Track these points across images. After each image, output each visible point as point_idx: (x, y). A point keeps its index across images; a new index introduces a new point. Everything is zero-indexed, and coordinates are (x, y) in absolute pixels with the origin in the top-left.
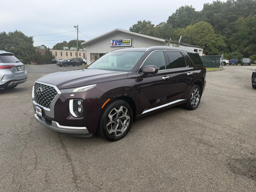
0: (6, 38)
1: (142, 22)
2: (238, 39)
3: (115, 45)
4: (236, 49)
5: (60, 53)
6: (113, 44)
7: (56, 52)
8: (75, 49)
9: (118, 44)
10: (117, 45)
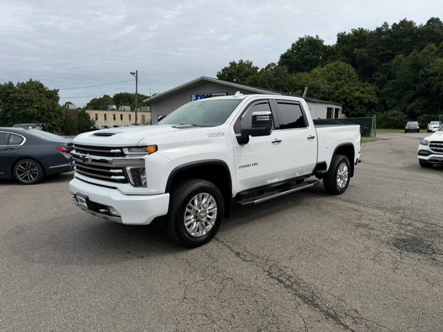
0: (13, 93)
1: (237, 62)
2: (398, 89)
4: (394, 106)
5: (104, 115)
7: (96, 115)
8: (128, 108)
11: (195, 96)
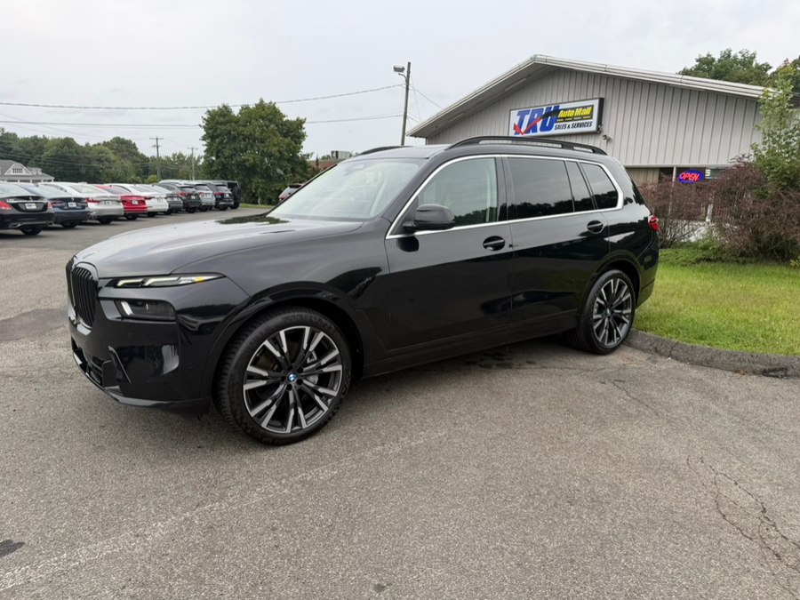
0: (225, 123)
1: (717, 56)
3: (527, 131)
6: (518, 128)
9: (539, 124)
10: (536, 131)
11: (518, 115)
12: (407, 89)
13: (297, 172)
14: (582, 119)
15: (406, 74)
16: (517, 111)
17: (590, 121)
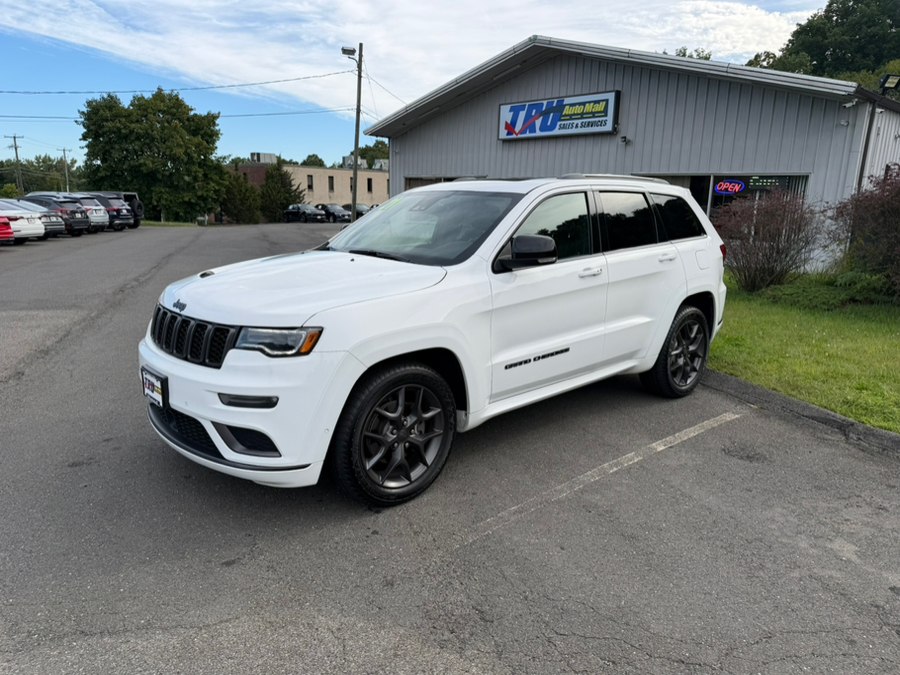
3: (521, 132)
5: (327, 180)
6: (510, 128)
7: (310, 177)
9: (538, 123)
10: (535, 132)
11: (510, 111)
12: (360, 77)
13: (211, 179)
14: (594, 117)
15: (357, 59)
16: (509, 107)
17: (604, 119)
